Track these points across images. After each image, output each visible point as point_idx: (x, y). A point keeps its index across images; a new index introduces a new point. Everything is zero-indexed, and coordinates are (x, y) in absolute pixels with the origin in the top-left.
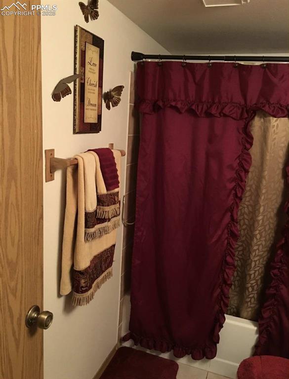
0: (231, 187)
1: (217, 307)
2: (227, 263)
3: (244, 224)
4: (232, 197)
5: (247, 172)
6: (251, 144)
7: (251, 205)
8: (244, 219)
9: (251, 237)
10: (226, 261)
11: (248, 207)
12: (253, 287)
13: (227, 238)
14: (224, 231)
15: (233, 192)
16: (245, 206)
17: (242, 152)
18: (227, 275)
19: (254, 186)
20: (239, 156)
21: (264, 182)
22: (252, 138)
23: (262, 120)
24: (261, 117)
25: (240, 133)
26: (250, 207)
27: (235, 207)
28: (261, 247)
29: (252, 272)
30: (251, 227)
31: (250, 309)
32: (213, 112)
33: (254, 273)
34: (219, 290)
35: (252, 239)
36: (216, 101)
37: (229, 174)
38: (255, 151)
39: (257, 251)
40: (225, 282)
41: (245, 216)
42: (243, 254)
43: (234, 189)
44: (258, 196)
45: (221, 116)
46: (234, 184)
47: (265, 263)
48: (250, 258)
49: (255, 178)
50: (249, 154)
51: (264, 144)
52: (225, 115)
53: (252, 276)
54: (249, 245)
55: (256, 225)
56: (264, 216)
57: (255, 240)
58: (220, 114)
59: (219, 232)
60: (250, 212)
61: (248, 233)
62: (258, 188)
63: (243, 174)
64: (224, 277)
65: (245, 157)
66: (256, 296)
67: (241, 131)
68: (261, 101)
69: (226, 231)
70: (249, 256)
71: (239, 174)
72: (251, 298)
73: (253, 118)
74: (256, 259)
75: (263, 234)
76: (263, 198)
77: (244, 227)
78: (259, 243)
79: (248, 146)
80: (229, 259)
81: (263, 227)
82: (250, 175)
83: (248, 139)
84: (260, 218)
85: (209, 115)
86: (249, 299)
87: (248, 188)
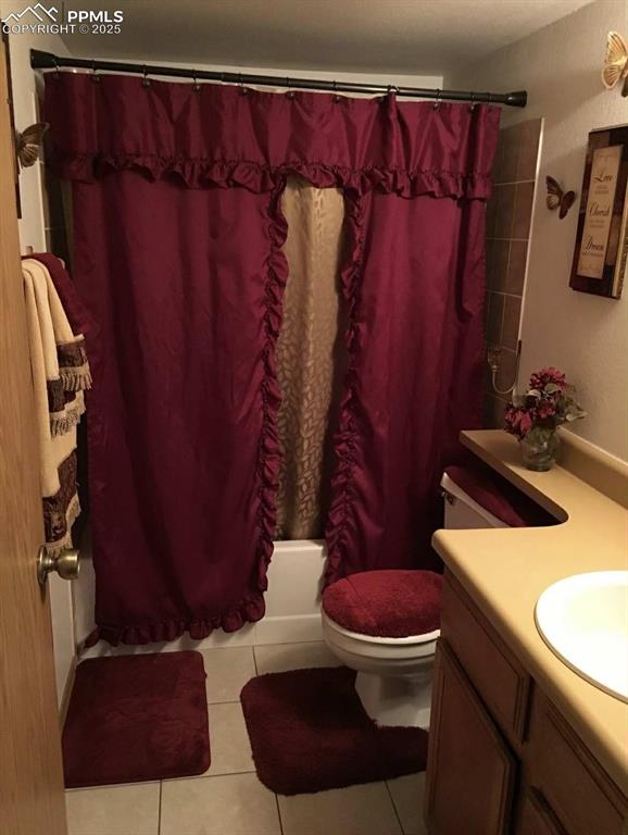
0: (262, 315)
1: (258, 530)
2: (267, 450)
3: (285, 378)
4: (263, 333)
5: (282, 285)
6: (284, 236)
7: (292, 344)
8: (283, 370)
9: (297, 399)
10: (264, 447)
11: (287, 349)
12: (308, 483)
13: (263, 408)
14: (255, 396)
15: (265, 324)
16: (284, 347)
17: (272, 251)
18: (270, 470)
19: (295, 312)
20: (268, 258)
21: (311, 301)
22: (285, 225)
23: (297, 193)
24: (294, 189)
25: (264, 217)
26: (291, 348)
27: (270, 350)
28: (315, 412)
29: (305, 458)
30: (297, 382)
31: (305, 522)
32: (216, 177)
33: (309, 459)
34: (258, 501)
35: (299, 402)
36: (217, 156)
37: (256, 292)
38: (290, 248)
39: (310, 421)
40: (267, 483)
41: (285, 365)
42: (287, 430)
43: (266, 318)
44: (304, 326)
45: (229, 186)
46: (264, 309)
47: (322, 438)
48: (300, 436)
49: (296, 296)
50: (282, 255)
51: (304, 234)
52: (237, 185)
53: (306, 464)
54: (296, 412)
55: (305, 375)
56: (315, 360)
57: (306, 403)
58: (227, 181)
59: (249, 399)
60: (292, 357)
61: (291, 393)
62: (302, 312)
63: (276, 291)
64: (263, 477)
65: (278, 259)
66: (314, 497)
67: (265, 214)
68: (292, 159)
69: (260, 395)
70: (299, 432)
71: (271, 292)
72: (307, 502)
73: (283, 189)
74: (309, 435)
75: (317, 391)
76: (311, 328)
77: (285, 384)
78: (311, 407)
79: (279, 241)
80: (268, 442)
81: (315, 379)
82: (286, 291)
83: (279, 226)
84: (309, 364)
85: (207, 184)
86: (303, 506)
87: (286, 315)
